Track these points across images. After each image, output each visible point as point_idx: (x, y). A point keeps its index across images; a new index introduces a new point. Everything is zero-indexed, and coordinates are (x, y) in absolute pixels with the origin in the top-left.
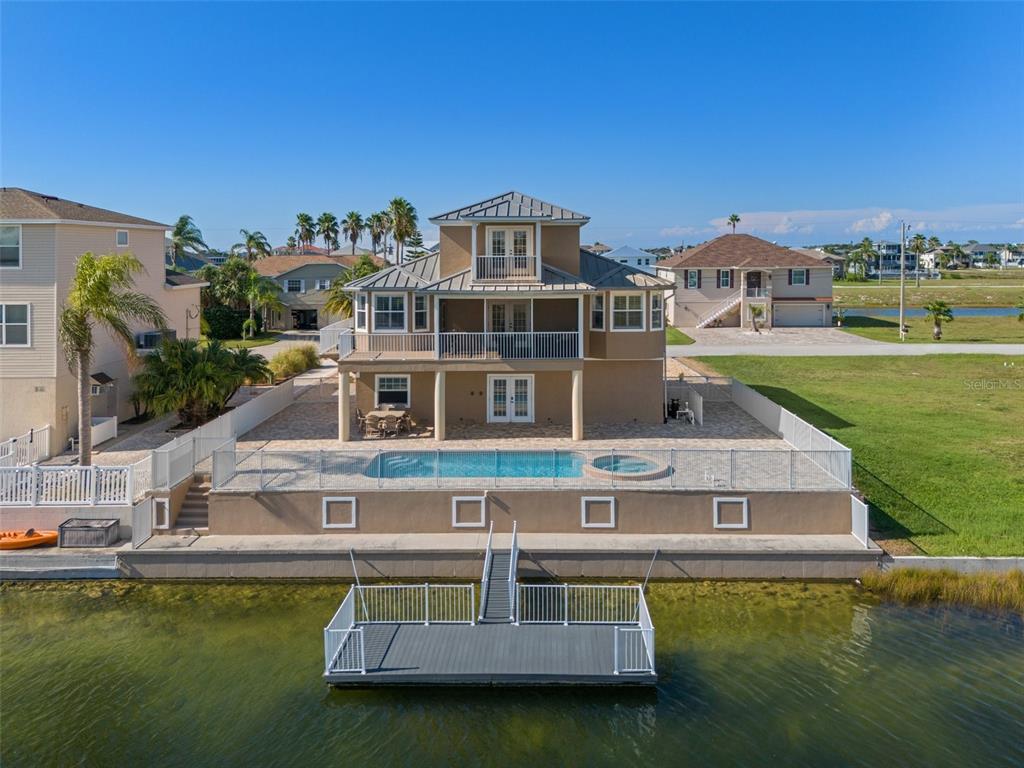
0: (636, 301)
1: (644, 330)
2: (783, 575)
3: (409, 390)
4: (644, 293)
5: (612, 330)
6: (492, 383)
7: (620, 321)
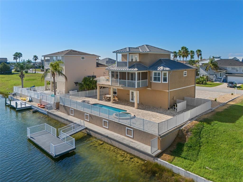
0: (159, 74)
1: (160, 82)
2: (131, 153)
3: (117, 91)
4: (161, 72)
5: (153, 82)
6: (131, 92)
7: (155, 79)
